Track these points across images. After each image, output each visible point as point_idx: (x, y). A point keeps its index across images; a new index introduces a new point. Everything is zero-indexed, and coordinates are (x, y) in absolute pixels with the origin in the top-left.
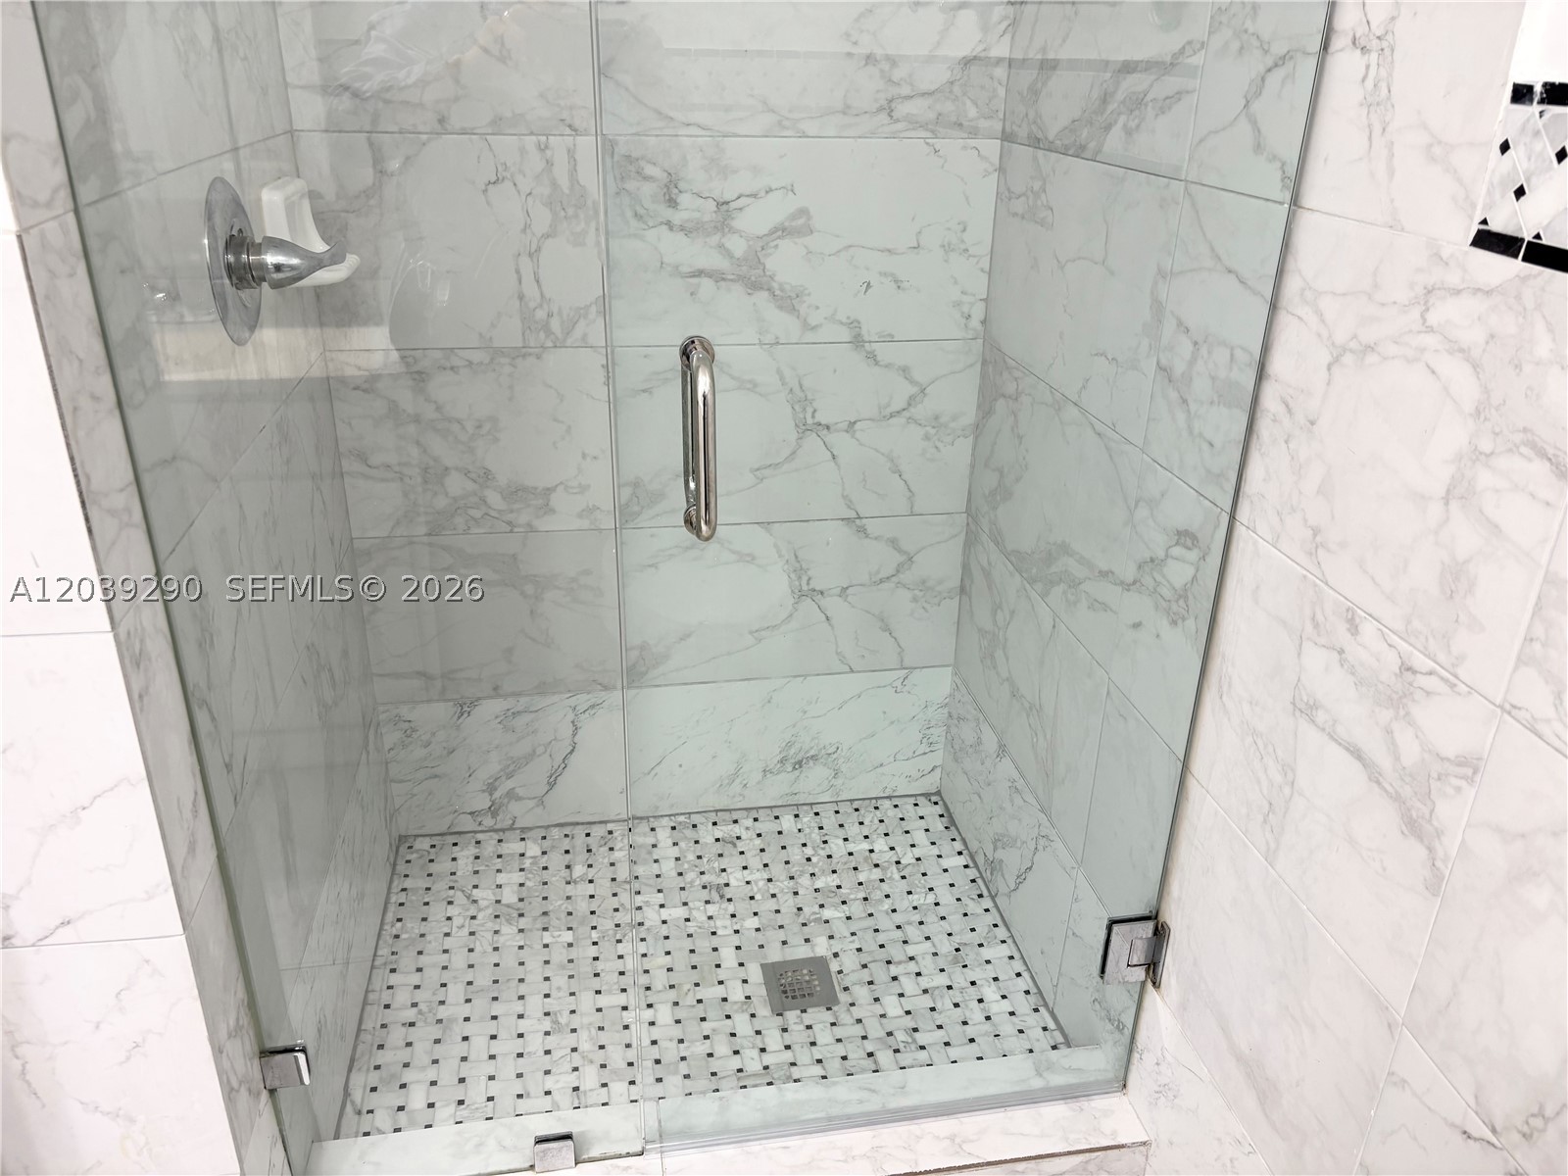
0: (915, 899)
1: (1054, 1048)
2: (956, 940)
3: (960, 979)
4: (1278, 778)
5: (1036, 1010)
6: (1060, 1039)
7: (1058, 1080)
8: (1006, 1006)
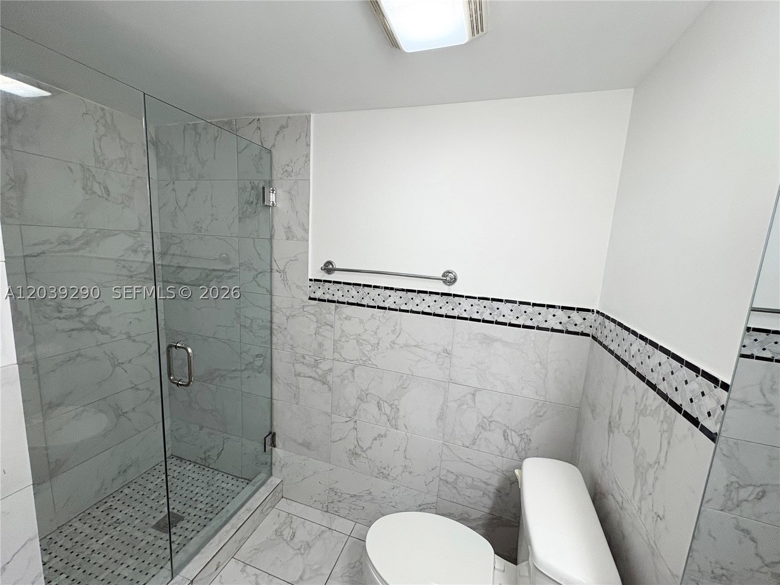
0: (186, 481)
1: (247, 483)
2: (205, 482)
3: (213, 488)
4: (295, 389)
5: (237, 480)
6: (247, 481)
7: (258, 484)
8: (230, 485)
